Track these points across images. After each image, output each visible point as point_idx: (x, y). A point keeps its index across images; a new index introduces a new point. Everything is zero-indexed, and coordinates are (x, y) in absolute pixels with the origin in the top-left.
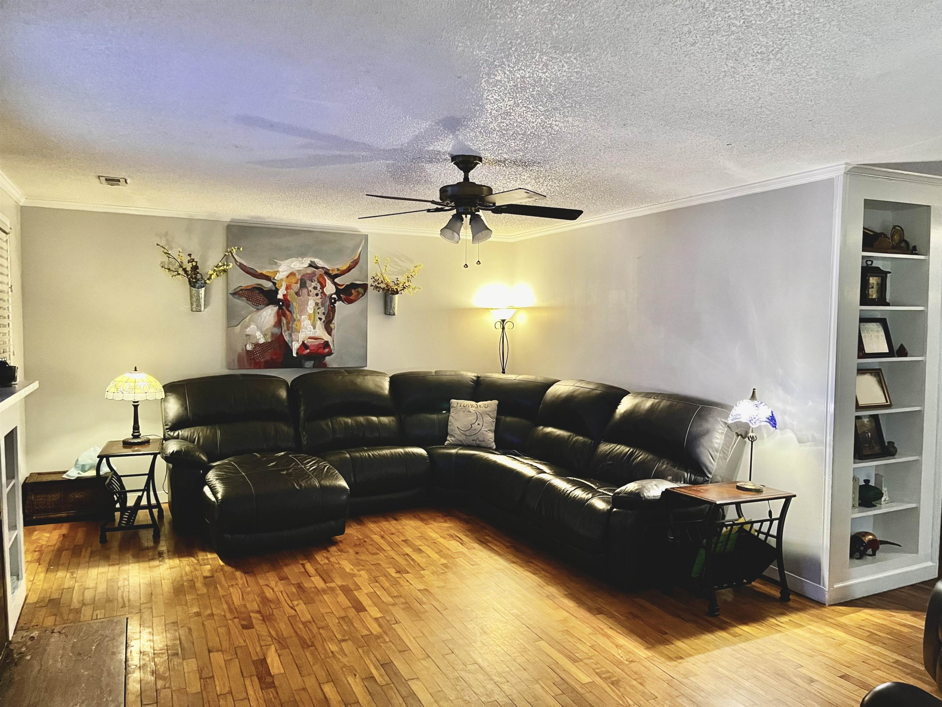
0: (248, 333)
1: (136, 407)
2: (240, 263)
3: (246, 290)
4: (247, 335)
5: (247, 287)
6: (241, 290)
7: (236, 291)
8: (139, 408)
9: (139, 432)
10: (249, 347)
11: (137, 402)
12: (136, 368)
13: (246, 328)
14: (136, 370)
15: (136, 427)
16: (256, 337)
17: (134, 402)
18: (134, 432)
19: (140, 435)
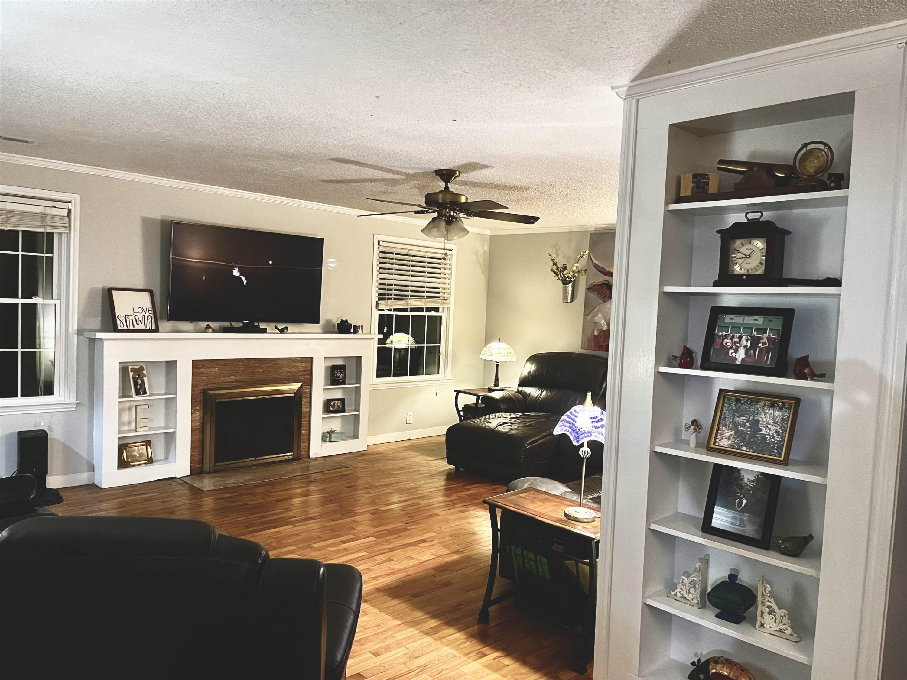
0: (596, 321)
1: (497, 366)
2: (595, 264)
3: (597, 285)
4: (595, 323)
5: (598, 283)
6: (594, 285)
7: (591, 286)
8: (499, 366)
9: (498, 383)
10: (596, 333)
11: (498, 362)
12: (499, 339)
13: (595, 317)
14: (499, 341)
15: (497, 380)
16: (601, 324)
17: (497, 362)
18: (495, 383)
19: (499, 385)
